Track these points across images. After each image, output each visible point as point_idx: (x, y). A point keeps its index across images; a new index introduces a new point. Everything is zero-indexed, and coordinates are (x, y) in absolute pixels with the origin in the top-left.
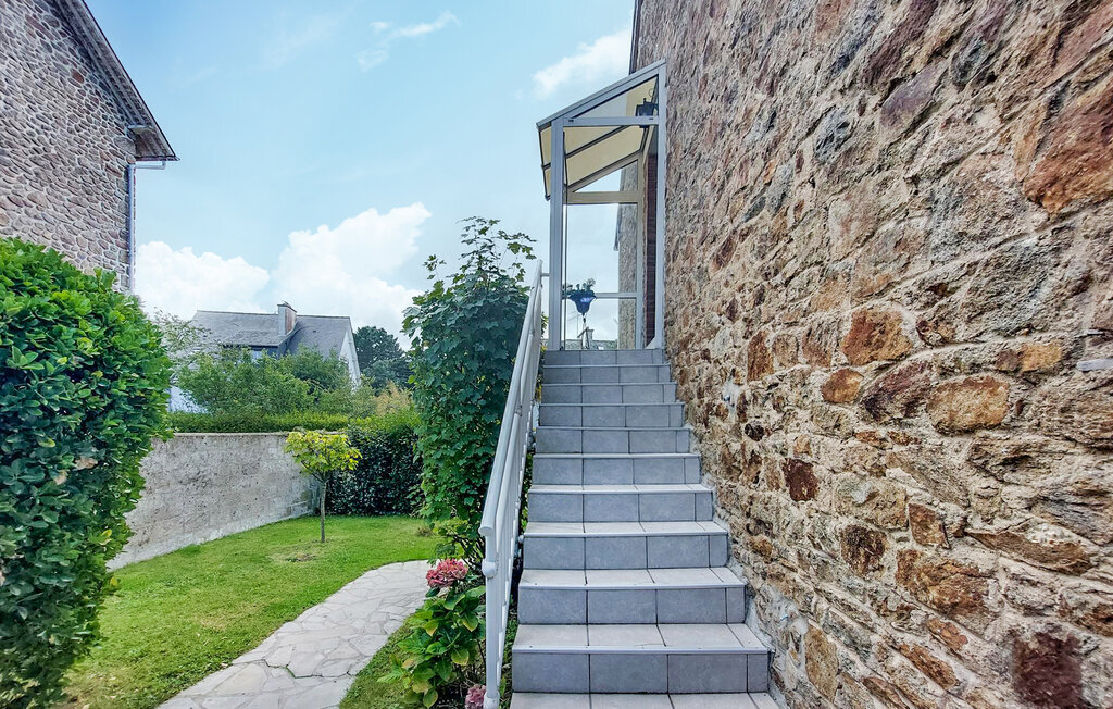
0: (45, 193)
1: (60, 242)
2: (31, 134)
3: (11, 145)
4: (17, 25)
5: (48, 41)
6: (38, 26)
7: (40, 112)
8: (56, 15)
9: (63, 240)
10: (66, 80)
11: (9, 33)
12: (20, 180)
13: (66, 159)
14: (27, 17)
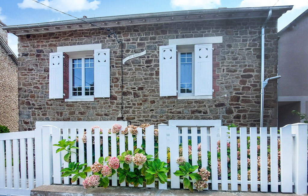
0: (11, 94)
1: (14, 103)
2: (9, 84)
3: (5, 87)
4: (6, 65)
5: (12, 66)
6: (10, 64)
7: (10, 80)
8: (13, 61)
9: (15, 102)
10: (15, 73)
11: (5, 67)
12: (7, 92)
13: (15, 87)
14: (8, 63)
